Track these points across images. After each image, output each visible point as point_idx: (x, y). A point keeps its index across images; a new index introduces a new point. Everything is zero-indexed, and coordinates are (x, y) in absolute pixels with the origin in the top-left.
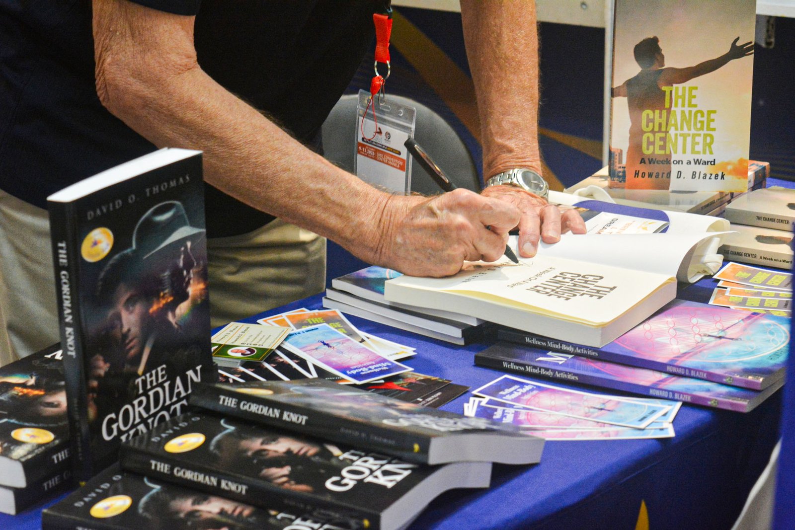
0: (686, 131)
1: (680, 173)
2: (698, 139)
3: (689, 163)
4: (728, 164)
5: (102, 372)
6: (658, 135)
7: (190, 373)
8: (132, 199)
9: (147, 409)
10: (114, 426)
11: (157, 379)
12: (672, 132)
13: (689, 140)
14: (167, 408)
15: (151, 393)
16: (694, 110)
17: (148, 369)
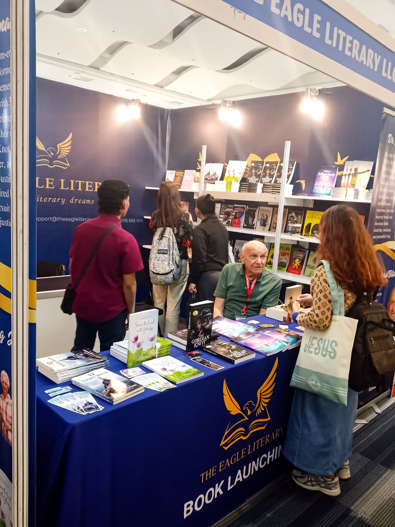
5: (193, 333)
7: (207, 336)
8: (202, 307)
9: (200, 340)
14: (203, 341)
17: (201, 334)
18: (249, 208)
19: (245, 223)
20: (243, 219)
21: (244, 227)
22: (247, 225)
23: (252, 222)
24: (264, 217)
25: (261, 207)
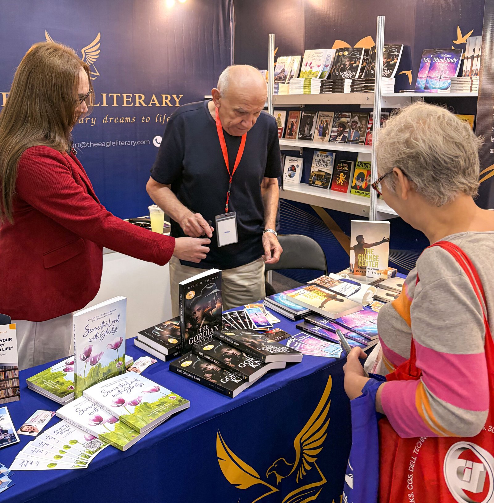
0: (370, 261)
1: (369, 272)
2: (374, 263)
3: (371, 269)
4: (382, 270)
5: (190, 327)
6: (363, 261)
7: (216, 327)
8: (201, 283)
9: (202, 336)
10: (192, 341)
11: (206, 328)
12: (367, 260)
13: (371, 263)
14: (208, 336)
15: (204, 332)
16: (373, 255)
17: (203, 326)
18: (305, 114)
19: (299, 134)
20: (297, 128)
21: (299, 138)
22: (303, 135)
23: (308, 132)
24: (323, 124)
25: (320, 112)
